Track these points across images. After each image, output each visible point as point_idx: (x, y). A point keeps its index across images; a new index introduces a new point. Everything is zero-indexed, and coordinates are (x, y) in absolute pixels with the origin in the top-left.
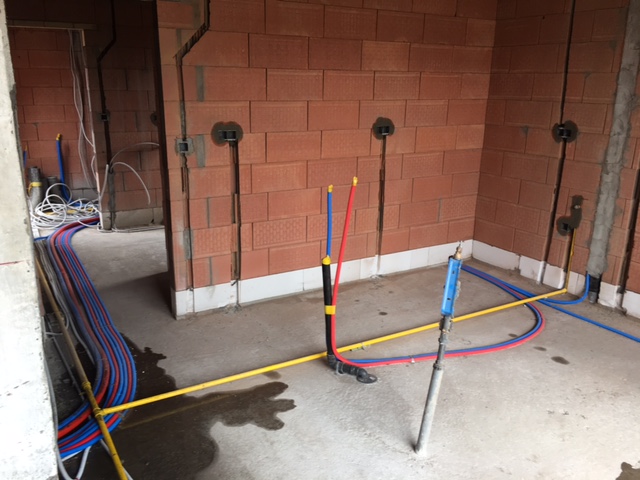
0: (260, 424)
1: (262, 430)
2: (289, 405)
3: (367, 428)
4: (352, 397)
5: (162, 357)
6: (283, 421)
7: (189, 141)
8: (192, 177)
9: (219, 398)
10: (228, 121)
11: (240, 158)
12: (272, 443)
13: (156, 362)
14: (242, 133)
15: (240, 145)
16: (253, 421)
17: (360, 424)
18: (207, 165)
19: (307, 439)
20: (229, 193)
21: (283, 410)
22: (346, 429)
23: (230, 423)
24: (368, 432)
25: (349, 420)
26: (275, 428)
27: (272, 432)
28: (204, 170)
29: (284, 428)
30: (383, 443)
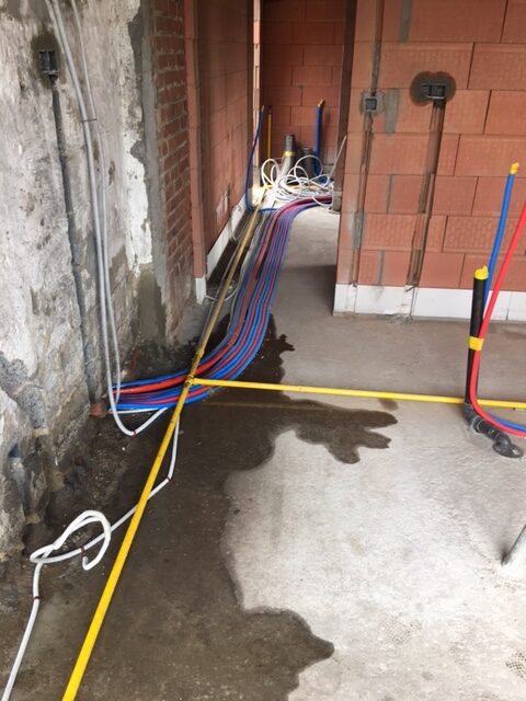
0: (333, 451)
1: (331, 457)
2: (383, 443)
3: (458, 508)
4: (468, 464)
5: (290, 348)
6: (361, 457)
7: (379, 97)
8: (375, 145)
9: (313, 408)
10: (438, 70)
11: (445, 124)
12: (329, 475)
13: (282, 351)
14: (454, 89)
15: (448, 105)
16: (328, 444)
17: (454, 499)
18: (397, 131)
19: (372, 487)
20: (422, 172)
21: (369, 446)
22: (429, 497)
23: (303, 436)
24: (455, 512)
25: (442, 488)
26: (345, 461)
27: (340, 463)
28: (393, 137)
29: (356, 465)
30: (467, 534)
